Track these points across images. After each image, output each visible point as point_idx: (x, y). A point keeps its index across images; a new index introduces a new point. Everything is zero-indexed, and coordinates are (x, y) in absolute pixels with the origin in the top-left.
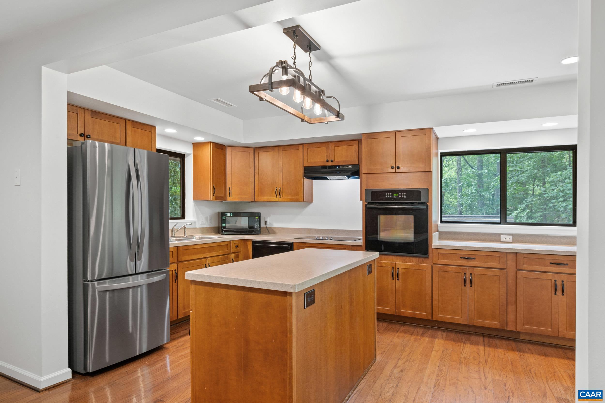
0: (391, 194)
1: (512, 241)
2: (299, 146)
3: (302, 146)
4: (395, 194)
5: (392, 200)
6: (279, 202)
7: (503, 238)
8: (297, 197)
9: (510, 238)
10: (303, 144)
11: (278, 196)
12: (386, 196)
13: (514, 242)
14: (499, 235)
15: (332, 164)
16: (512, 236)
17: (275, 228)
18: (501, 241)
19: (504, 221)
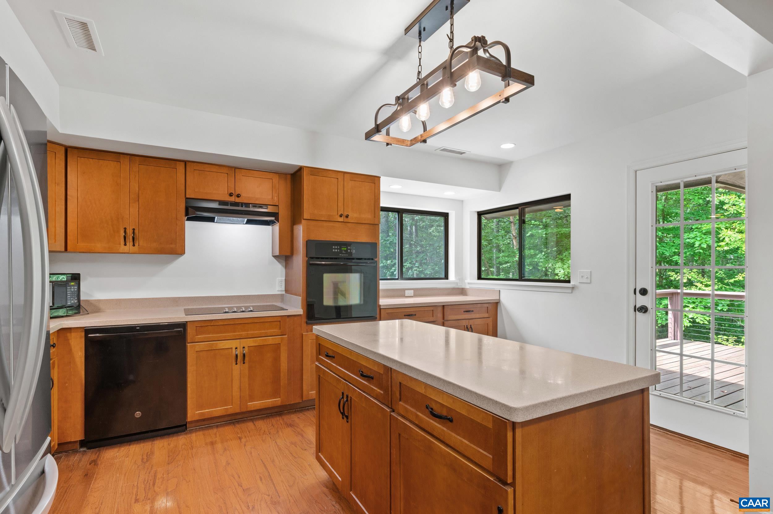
0: (339, 247)
1: (413, 295)
2: (177, 162)
3: (183, 164)
4: (344, 247)
5: (340, 255)
6: (130, 253)
7: (407, 293)
8: (173, 246)
9: (411, 293)
10: (185, 162)
11: (130, 243)
12: (334, 250)
13: (415, 296)
14: (404, 290)
15: (238, 200)
16: (413, 291)
17: (99, 301)
18: (406, 296)
19: (402, 276)
